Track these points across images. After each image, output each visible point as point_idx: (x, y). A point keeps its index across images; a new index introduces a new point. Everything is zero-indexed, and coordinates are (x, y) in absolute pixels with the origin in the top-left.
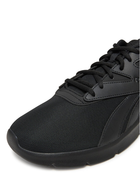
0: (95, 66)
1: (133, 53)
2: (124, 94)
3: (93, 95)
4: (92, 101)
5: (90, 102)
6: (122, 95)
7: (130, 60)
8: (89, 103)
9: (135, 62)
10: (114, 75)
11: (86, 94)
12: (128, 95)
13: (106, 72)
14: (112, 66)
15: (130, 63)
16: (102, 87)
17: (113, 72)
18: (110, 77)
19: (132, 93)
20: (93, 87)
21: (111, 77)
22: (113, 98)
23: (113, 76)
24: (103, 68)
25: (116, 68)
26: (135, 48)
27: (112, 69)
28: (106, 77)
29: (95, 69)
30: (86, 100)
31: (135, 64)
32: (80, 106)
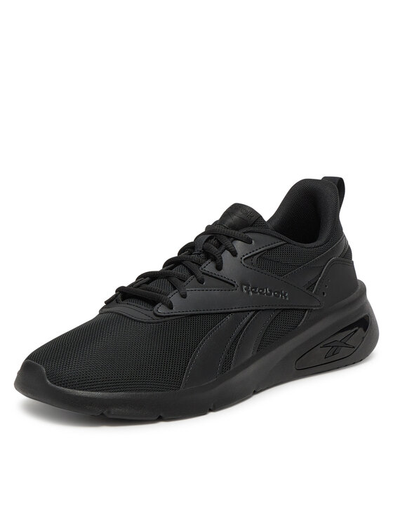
0: (171, 263)
1: (240, 242)
2: (222, 311)
3: (171, 307)
4: (169, 316)
5: (165, 317)
6: (218, 311)
7: (234, 254)
8: (164, 320)
9: (243, 258)
10: (206, 277)
11: (157, 306)
12: (230, 313)
13: (192, 273)
14: (202, 264)
15: (235, 258)
16: (184, 296)
17: (203, 273)
18: (198, 280)
19: (238, 310)
20: (170, 296)
21: (201, 282)
22: (203, 314)
23: (203, 279)
24: (184, 265)
25: (209, 267)
26: (244, 233)
27: (203, 266)
28: (192, 280)
29: (171, 269)
30: (158, 314)
31: (243, 262)
32: (148, 323)
